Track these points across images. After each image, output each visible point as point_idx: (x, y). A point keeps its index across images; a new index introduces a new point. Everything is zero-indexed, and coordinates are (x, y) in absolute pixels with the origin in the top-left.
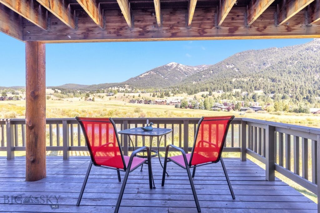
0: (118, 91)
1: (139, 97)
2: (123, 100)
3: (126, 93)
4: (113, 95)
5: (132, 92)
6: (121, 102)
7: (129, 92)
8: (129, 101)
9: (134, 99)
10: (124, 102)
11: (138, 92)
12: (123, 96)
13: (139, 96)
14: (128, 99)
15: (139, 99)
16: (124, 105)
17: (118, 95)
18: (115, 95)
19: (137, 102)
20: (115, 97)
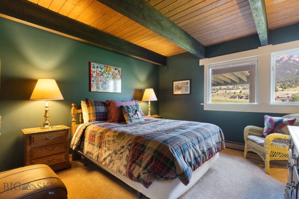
0: (220, 89)
1: (240, 94)
2: (225, 96)
3: (227, 90)
4: (215, 92)
5: (234, 89)
6: (223, 98)
7: (230, 89)
8: (230, 97)
9: (235, 95)
10: (225, 98)
11: (239, 89)
12: (225, 93)
13: (241, 92)
14: (229, 95)
15: (240, 95)
16: (225, 100)
17: (220, 92)
18: (217, 92)
19: (238, 98)
20: (218, 94)
